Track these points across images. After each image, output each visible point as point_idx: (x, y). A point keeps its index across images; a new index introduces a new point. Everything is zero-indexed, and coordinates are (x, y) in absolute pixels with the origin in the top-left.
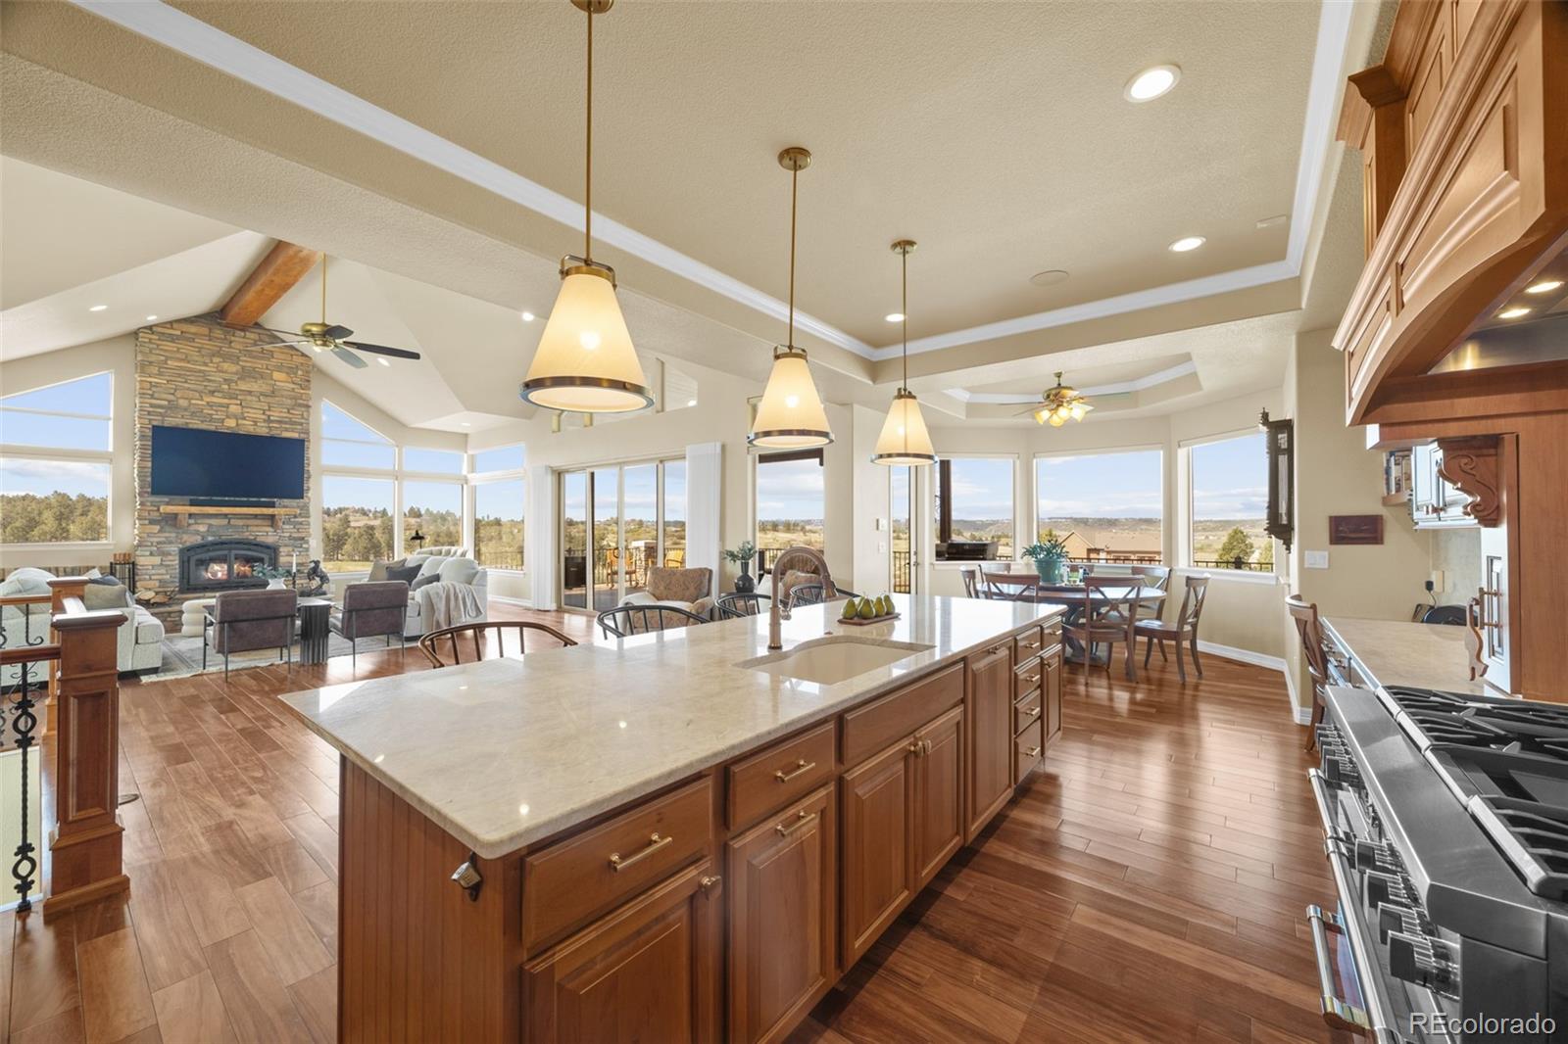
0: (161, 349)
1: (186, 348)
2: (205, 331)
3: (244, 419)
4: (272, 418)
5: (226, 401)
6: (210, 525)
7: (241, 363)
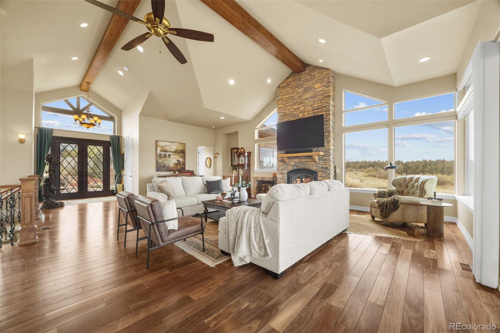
0: (282, 93)
1: (288, 89)
2: (293, 78)
3: (305, 112)
4: (314, 108)
5: (300, 106)
6: (295, 162)
7: (304, 87)
